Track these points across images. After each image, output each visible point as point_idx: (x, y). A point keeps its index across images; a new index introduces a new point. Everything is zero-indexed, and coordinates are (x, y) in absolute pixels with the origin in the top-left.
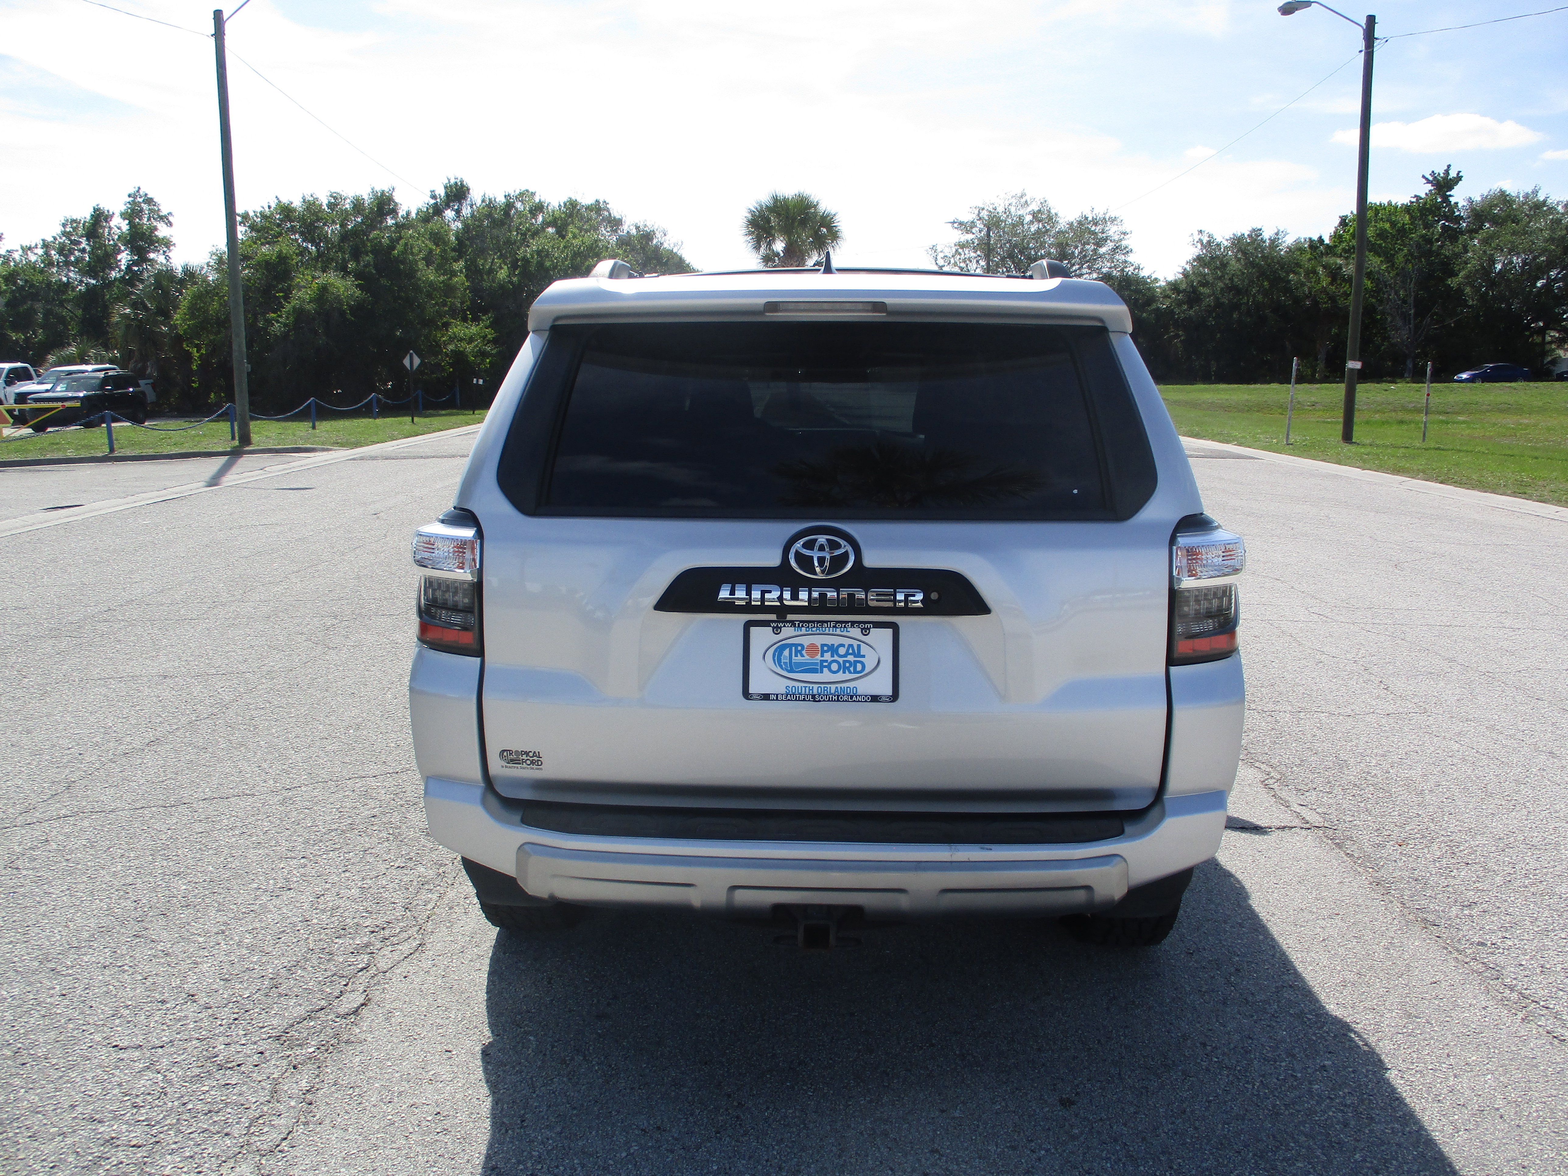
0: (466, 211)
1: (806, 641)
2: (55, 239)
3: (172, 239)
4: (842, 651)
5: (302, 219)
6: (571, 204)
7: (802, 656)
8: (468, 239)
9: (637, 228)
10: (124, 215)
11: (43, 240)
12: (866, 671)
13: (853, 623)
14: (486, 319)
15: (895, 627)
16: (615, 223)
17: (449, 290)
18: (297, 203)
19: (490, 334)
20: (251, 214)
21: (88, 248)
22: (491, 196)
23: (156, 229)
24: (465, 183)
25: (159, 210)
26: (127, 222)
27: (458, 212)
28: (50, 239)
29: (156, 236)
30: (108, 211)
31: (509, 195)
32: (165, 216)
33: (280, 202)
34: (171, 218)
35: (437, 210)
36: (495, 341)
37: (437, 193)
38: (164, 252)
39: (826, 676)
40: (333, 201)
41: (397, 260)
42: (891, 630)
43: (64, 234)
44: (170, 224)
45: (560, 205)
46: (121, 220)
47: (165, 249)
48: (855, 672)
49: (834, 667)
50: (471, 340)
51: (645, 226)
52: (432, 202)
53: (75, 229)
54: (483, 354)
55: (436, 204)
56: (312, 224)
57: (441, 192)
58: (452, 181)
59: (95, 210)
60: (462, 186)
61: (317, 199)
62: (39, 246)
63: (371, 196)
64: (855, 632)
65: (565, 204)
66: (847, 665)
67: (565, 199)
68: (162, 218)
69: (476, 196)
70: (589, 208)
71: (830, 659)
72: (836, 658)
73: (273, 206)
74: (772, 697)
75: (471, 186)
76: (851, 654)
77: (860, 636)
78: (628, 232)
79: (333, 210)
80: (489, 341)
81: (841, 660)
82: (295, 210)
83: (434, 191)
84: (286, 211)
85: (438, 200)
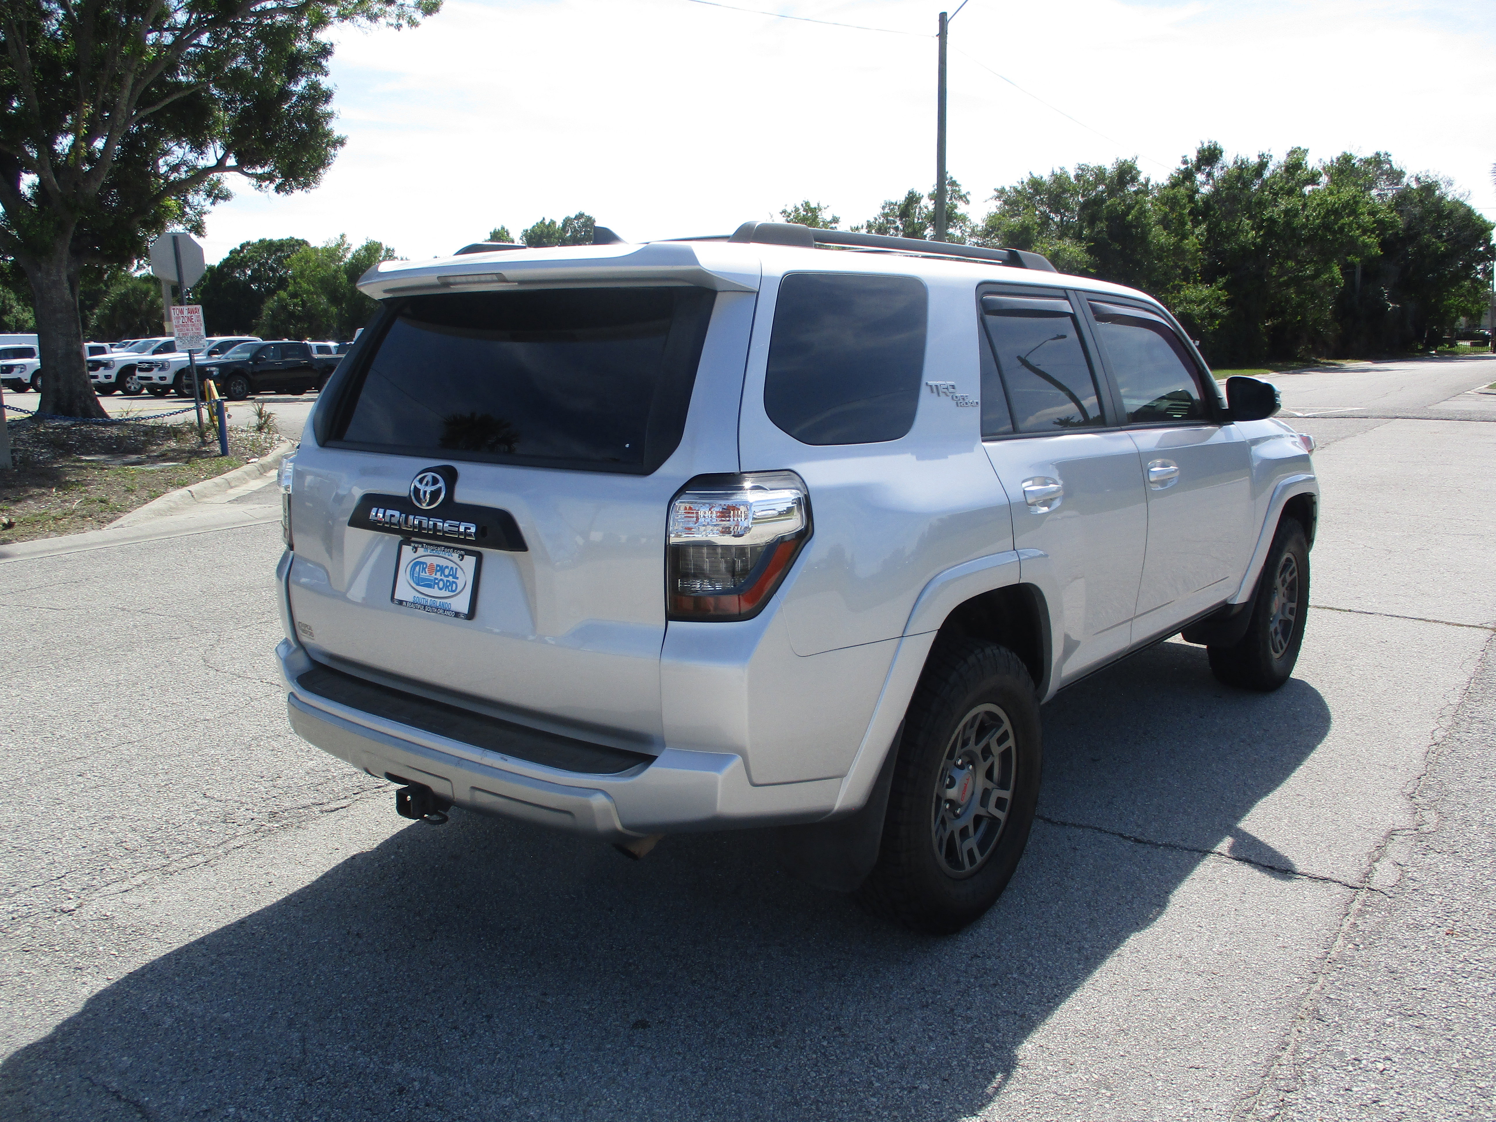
0: (1217, 173)
1: (429, 560)
2: (876, 219)
3: (968, 216)
4: (447, 572)
5: (1049, 192)
6: (1345, 159)
7: (425, 573)
8: (1217, 202)
9: (1418, 179)
10: (931, 197)
11: (868, 221)
12: (458, 591)
13: (454, 548)
14: (1221, 281)
15: (479, 557)
16: (1396, 176)
17: (1178, 251)
18: (1046, 177)
19: (1224, 296)
20: (1007, 189)
21: (901, 227)
22: (1244, 157)
23: (956, 207)
24: (1218, 146)
25: (959, 190)
26: (933, 202)
27: (1209, 175)
28: (872, 220)
29: (955, 213)
30: (919, 194)
31: (1263, 155)
32: (964, 196)
33: (1032, 177)
34: (968, 197)
35: (1187, 175)
36: (1228, 303)
37: (1188, 158)
38: (961, 227)
39: (435, 592)
40: (1080, 173)
41: (1130, 225)
42: (475, 558)
43: (885, 216)
44: (967, 202)
45: (1332, 161)
46: (929, 200)
47: (961, 224)
48: (453, 591)
49: (441, 584)
50: (1203, 301)
51: (1427, 176)
52: (1183, 167)
53: (892, 210)
54: (1213, 316)
55: (1187, 169)
56: (1058, 196)
57: (1193, 157)
58: (1206, 146)
59: (910, 193)
60: (1215, 149)
61: (1065, 172)
62: (865, 227)
63: (1115, 166)
64: (455, 556)
65: (1338, 159)
66: (448, 584)
67: (1339, 154)
68: (961, 197)
69: (1228, 159)
70: (1367, 162)
71: (440, 578)
72: (443, 577)
73: (1026, 181)
74: (404, 603)
75: (1224, 148)
76: (451, 575)
77: (457, 560)
78: (1408, 184)
79: (1079, 181)
80: (1222, 303)
81: (445, 579)
82: (1044, 183)
83: (1185, 157)
84: (1036, 184)
85: (1189, 165)
